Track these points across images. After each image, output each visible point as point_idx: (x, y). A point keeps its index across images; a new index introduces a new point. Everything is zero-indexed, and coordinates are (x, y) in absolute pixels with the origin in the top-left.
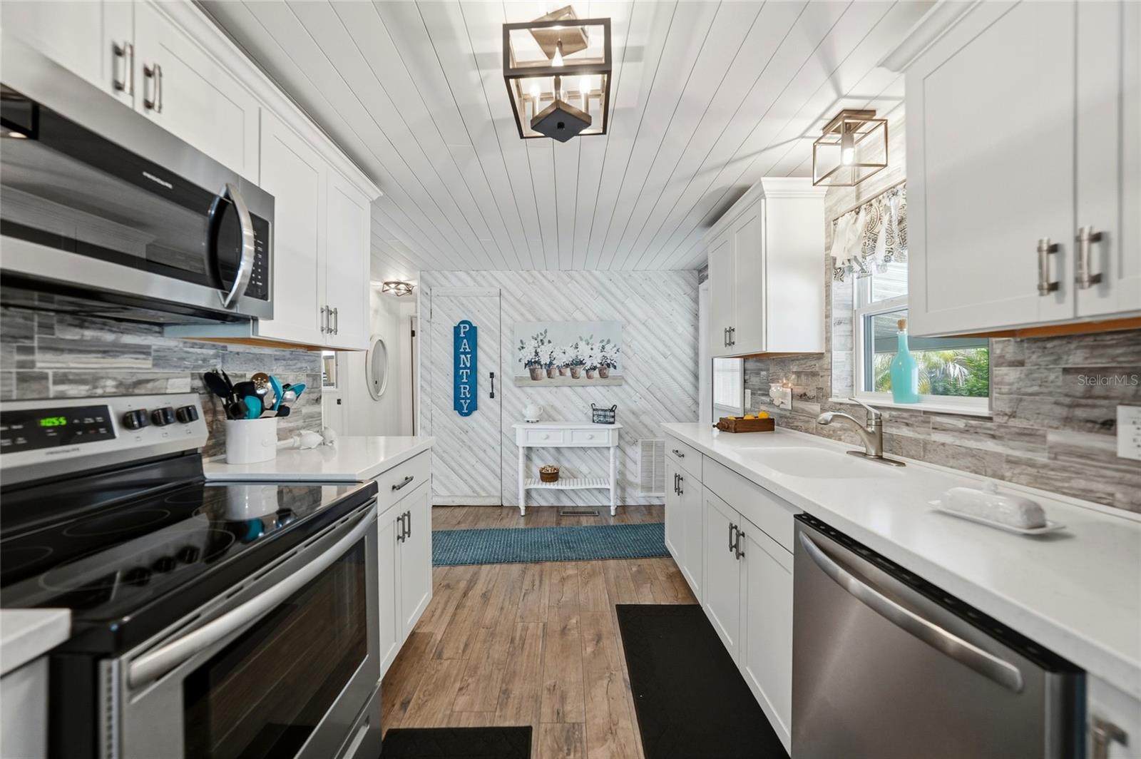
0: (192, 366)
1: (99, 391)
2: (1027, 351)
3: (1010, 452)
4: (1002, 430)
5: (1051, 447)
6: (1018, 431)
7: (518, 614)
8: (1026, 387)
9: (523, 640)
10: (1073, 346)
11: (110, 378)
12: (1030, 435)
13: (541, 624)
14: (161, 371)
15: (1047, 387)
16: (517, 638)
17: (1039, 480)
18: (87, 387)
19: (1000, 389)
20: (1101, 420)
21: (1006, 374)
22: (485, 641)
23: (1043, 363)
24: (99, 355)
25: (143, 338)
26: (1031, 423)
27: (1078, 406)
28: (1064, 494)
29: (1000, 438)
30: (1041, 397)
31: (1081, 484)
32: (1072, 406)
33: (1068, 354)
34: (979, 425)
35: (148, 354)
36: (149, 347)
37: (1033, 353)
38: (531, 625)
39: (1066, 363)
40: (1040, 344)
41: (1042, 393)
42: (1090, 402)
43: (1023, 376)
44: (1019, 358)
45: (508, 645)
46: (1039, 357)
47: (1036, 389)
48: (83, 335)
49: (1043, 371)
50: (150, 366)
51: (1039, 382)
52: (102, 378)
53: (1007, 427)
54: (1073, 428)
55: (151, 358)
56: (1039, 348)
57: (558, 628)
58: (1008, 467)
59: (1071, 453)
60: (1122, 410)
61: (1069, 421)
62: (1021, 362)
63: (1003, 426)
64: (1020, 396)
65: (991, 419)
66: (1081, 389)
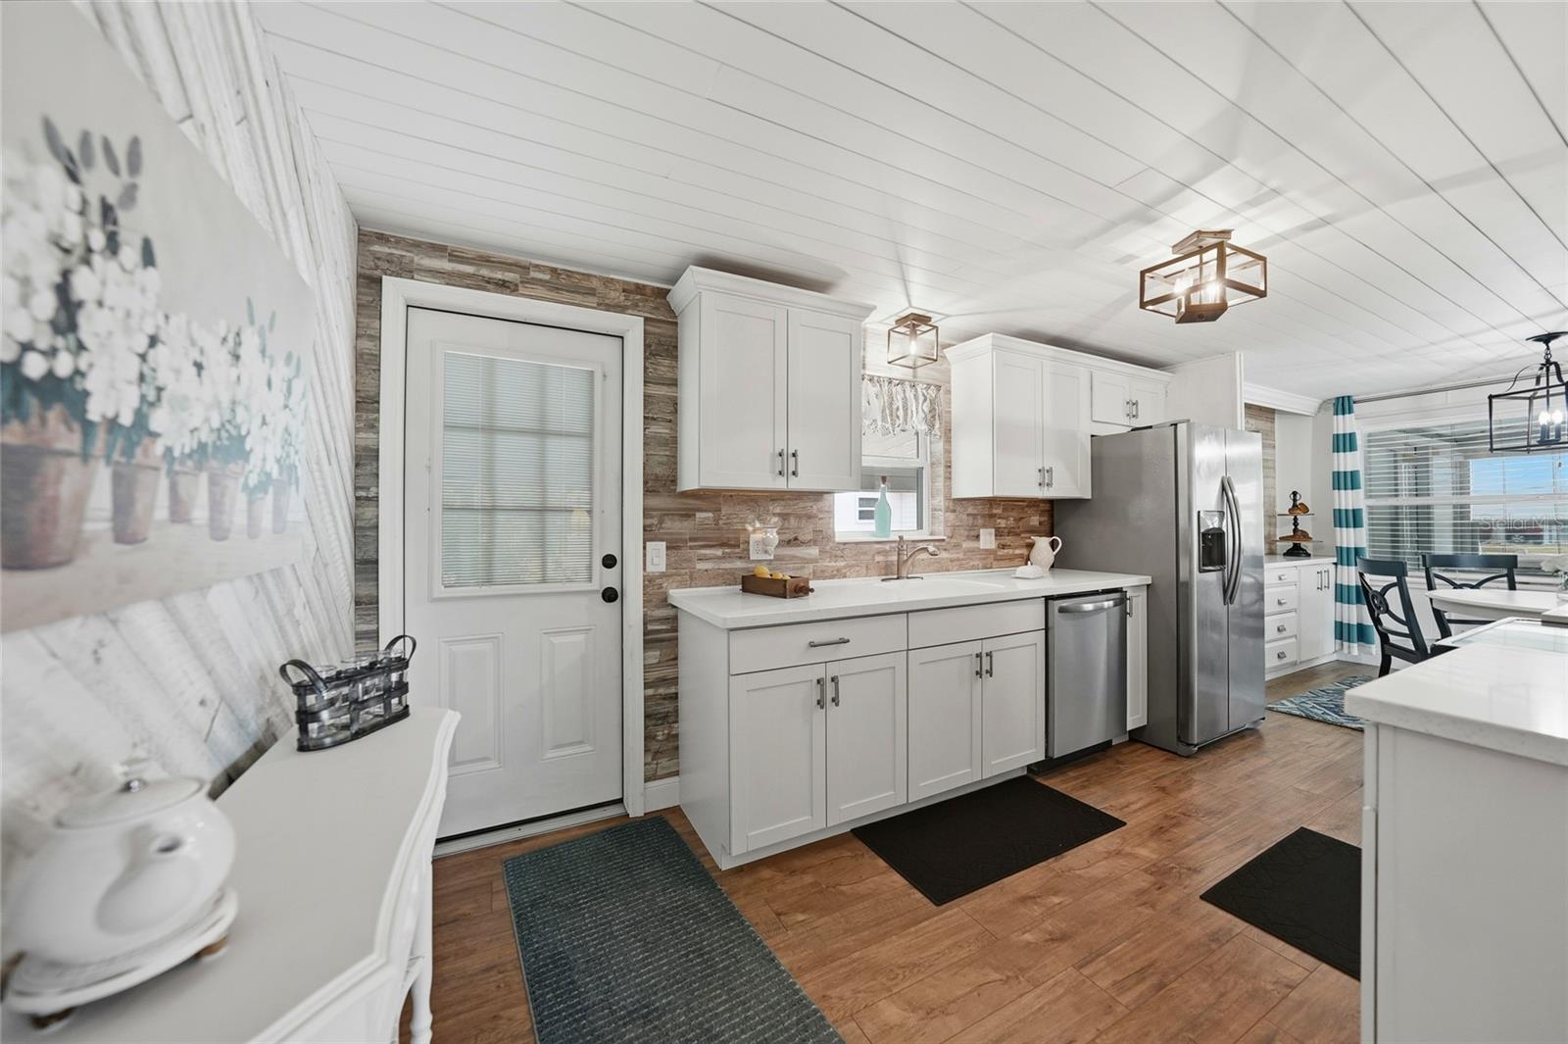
2: (957, 505)
3: (952, 557)
5: (965, 550)
6: (954, 545)
7: (1109, 1020)
8: (957, 522)
9: (1141, 974)
12: (958, 546)
13: (1086, 971)
15: (964, 523)
16: (1149, 983)
20: (976, 535)
22: (1217, 1024)
23: (962, 511)
26: (958, 540)
27: (971, 530)
28: (968, 569)
30: (961, 527)
31: (972, 563)
32: (969, 531)
38: (1104, 983)
40: (961, 502)
41: (961, 525)
42: (973, 528)
43: (955, 517)
44: (955, 508)
45: (1174, 985)
47: (960, 523)
49: (962, 515)
51: (961, 520)
54: (970, 540)
57: (1064, 949)
59: (969, 551)
60: (982, 531)
61: (968, 537)
62: (954, 511)
63: (949, 543)
64: (954, 527)
65: (943, 540)
66: (971, 522)
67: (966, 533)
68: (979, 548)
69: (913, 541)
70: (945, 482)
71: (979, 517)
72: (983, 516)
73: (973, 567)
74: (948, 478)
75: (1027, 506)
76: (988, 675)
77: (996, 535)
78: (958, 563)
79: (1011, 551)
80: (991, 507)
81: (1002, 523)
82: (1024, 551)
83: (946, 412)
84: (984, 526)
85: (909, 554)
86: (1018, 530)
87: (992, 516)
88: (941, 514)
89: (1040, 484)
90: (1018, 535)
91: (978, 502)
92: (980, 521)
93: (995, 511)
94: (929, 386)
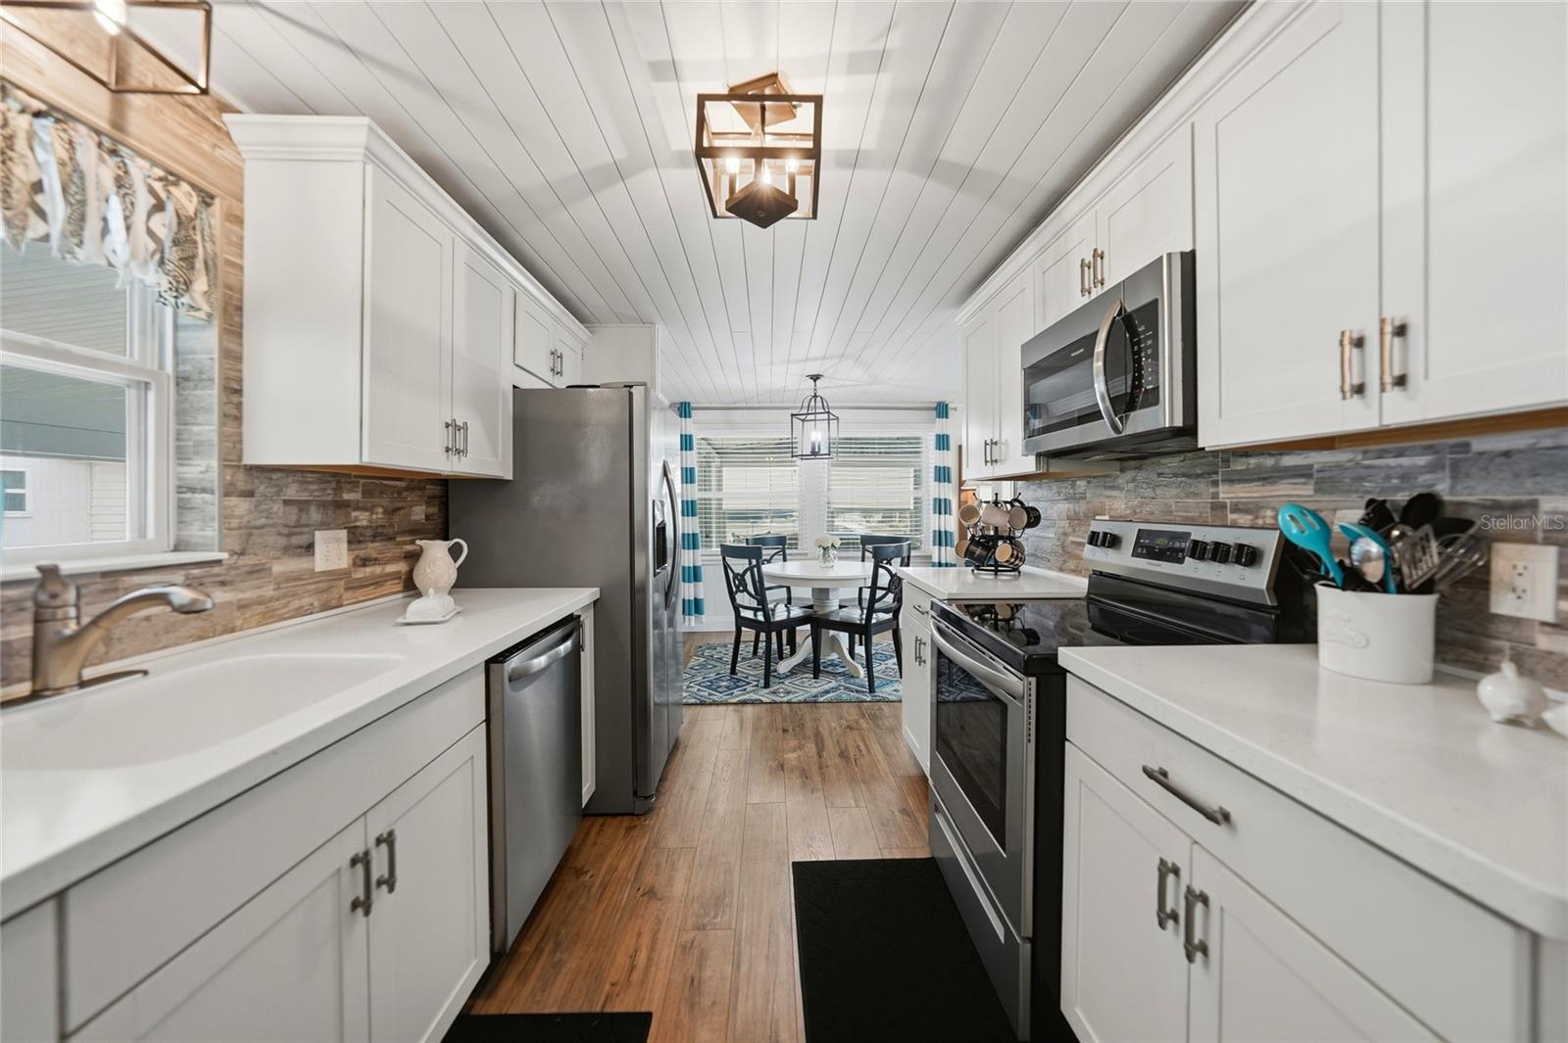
0: (1378, 490)
1: (1260, 522)
2: (256, 481)
3: (241, 596)
4: (233, 572)
5: (275, 578)
6: (248, 569)
8: (256, 520)
10: (290, 479)
11: (1268, 508)
12: (258, 571)
14: (1326, 498)
15: (272, 519)
17: (267, 616)
18: (1250, 517)
19: (230, 523)
20: (305, 545)
21: (236, 506)
23: (269, 495)
24: (1260, 483)
25: (1303, 456)
26: (259, 557)
27: (294, 534)
28: (285, 619)
29: (231, 583)
30: (267, 529)
31: (296, 604)
32: (289, 535)
33: (287, 486)
34: (205, 574)
35: (1309, 476)
36: (1310, 467)
37: (261, 483)
39: (285, 496)
40: (267, 474)
41: (267, 525)
42: (299, 530)
43: (252, 508)
44: (249, 487)
46: (266, 487)
47: (263, 521)
48: (1248, 464)
49: (269, 502)
50: (1311, 492)
51: (265, 514)
52: (1263, 507)
53: (237, 568)
54: (289, 556)
55: (1312, 482)
56: (266, 478)
58: (239, 614)
59: (288, 580)
60: (318, 535)
61: (288, 550)
62: (250, 494)
63: (231, 568)
64: (249, 531)
65: (219, 562)
66: (293, 518)
67: (282, 541)
68: (312, 572)
69: (105, 574)
70: (222, 424)
71: (313, 508)
72: (322, 505)
73: (300, 612)
74: (233, 414)
75: (407, 489)
76: (384, 888)
77: (350, 542)
78: (261, 608)
79: (378, 570)
80: (338, 489)
81: (362, 518)
82: (402, 567)
83: (228, 263)
84: (325, 526)
85: (85, 620)
86: (390, 531)
87: (341, 506)
88: (210, 503)
89: (447, 450)
90: (390, 538)
91: (310, 477)
92: (315, 515)
93: (346, 496)
94: (172, 178)
